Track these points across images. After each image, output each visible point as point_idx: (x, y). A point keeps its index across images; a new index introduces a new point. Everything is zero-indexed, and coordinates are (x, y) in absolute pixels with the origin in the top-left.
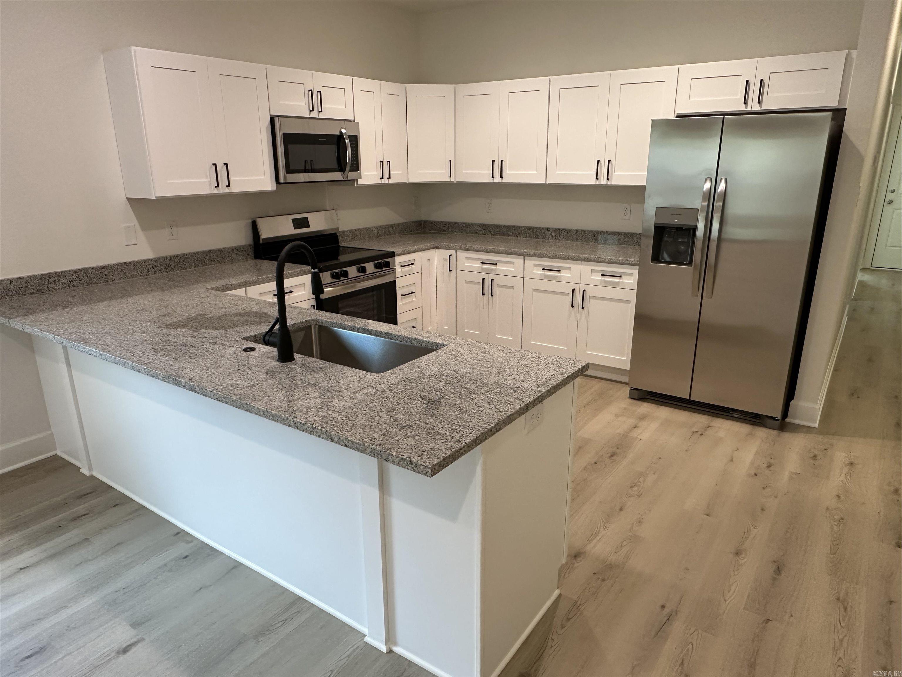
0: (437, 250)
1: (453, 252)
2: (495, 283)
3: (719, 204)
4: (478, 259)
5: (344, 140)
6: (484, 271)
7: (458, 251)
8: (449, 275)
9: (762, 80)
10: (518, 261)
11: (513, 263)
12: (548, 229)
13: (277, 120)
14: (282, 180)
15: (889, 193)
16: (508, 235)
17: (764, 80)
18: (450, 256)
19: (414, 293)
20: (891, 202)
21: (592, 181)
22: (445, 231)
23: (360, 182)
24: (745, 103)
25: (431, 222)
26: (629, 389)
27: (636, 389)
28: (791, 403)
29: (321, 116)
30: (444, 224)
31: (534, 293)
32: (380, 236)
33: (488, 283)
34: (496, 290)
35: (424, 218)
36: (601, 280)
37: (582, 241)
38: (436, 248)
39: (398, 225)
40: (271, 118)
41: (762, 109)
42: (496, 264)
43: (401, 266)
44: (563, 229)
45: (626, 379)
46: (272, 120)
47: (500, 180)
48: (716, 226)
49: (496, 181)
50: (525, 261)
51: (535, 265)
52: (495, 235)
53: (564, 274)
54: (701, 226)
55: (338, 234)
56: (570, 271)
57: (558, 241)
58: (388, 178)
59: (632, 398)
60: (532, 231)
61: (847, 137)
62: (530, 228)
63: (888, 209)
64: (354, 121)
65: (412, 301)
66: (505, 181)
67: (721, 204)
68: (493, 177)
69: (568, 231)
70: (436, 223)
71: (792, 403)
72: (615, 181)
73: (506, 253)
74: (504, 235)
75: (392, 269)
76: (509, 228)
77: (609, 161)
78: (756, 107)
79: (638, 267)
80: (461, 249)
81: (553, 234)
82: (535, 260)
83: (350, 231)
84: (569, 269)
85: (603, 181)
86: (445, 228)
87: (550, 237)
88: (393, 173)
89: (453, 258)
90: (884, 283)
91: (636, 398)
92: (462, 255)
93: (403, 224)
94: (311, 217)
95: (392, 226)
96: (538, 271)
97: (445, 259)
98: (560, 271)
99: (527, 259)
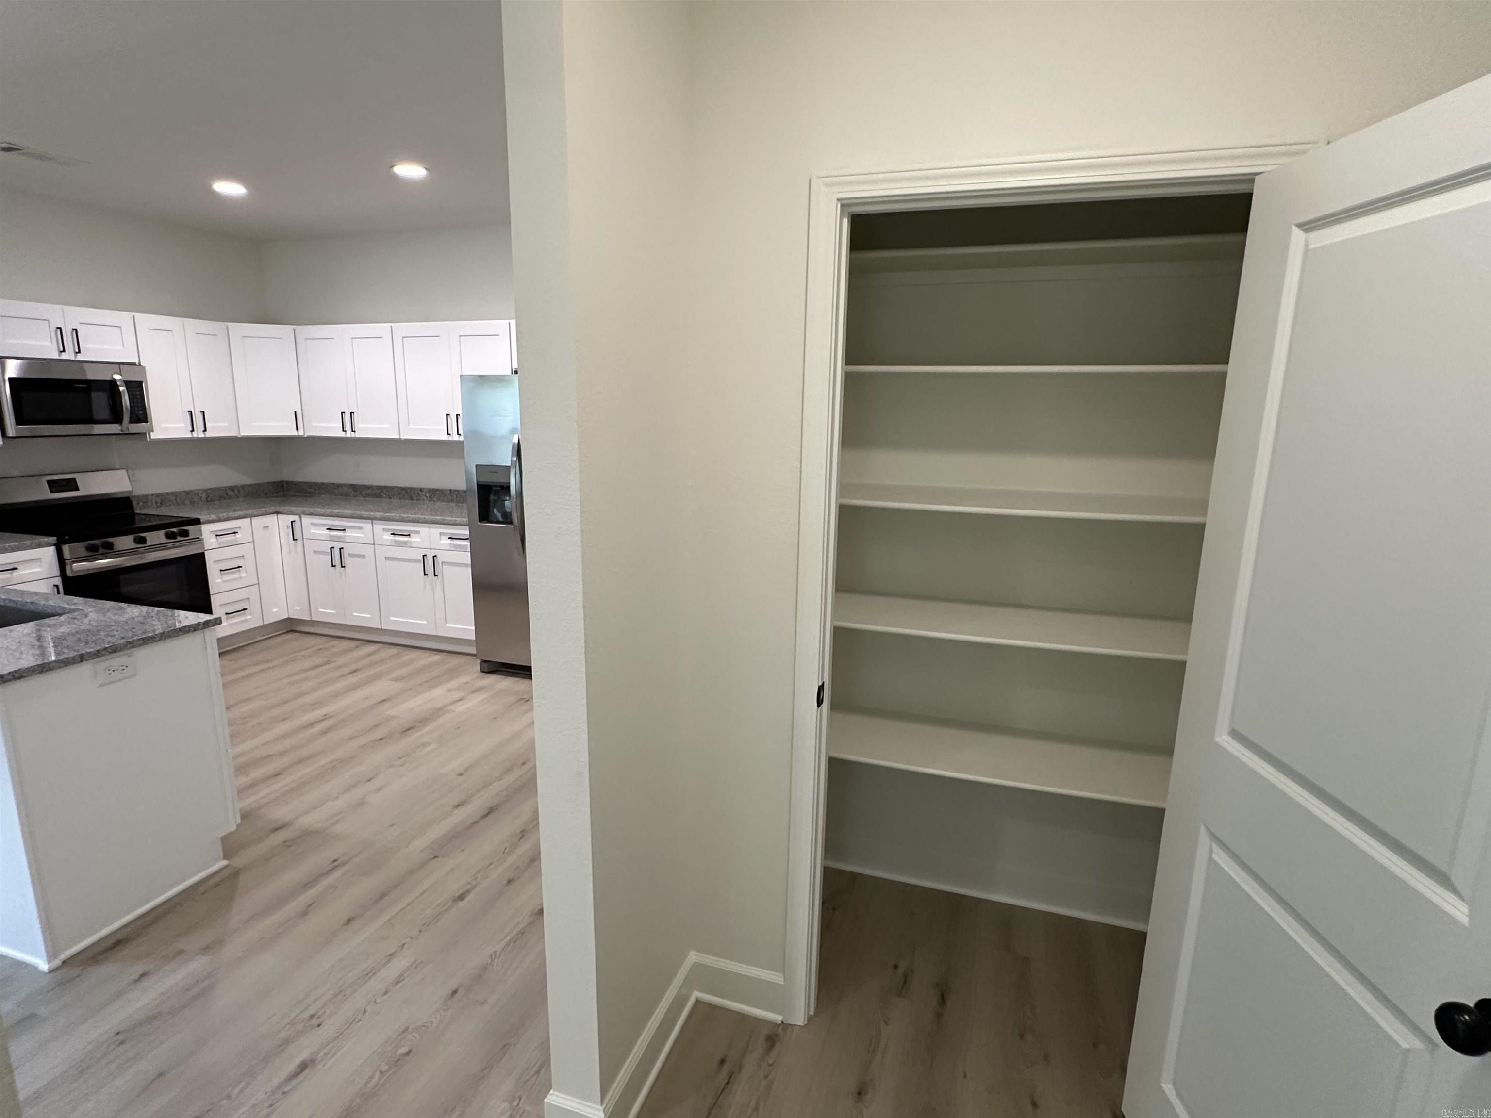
0: (280, 516)
1: (296, 518)
2: (345, 553)
4: (323, 525)
5: (118, 386)
6: (332, 539)
7: (302, 516)
8: (295, 545)
10: (367, 526)
11: (361, 528)
12: (421, 490)
14: (10, 434)
16: (381, 497)
18: (293, 522)
19: (241, 567)
21: (445, 437)
22: (310, 493)
23: (154, 436)
26: (479, 661)
27: (486, 661)
29: (80, 357)
30: (316, 485)
31: (388, 562)
32: (212, 500)
33: (336, 553)
34: (347, 560)
35: (285, 478)
37: (457, 502)
38: (277, 513)
39: (243, 487)
42: (344, 530)
43: (217, 535)
44: (437, 490)
45: (473, 650)
49: (348, 435)
50: (374, 526)
51: (383, 530)
52: (366, 497)
53: (414, 539)
54: (513, 482)
55: (131, 499)
56: (419, 535)
57: (432, 502)
58: (203, 431)
59: (483, 671)
60: (405, 493)
62: (403, 489)
64: (140, 365)
65: (241, 578)
68: (344, 431)
69: (442, 492)
73: (352, 517)
74: (377, 497)
75: (198, 538)
76: (381, 488)
77: (458, 415)
80: (305, 513)
81: (427, 495)
82: (384, 524)
83: (158, 495)
84: (418, 532)
86: (312, 490)
87: (425, 498)
88: (211, 424)
89: (297, 526)
91: (487, 671)
92: (307, 520)
93: (250, 486)
94: (80, 479)
95: (232, 488)
96: (388, 537)
97: (288, 526)
98: (409, 535)
99: (376, 524)
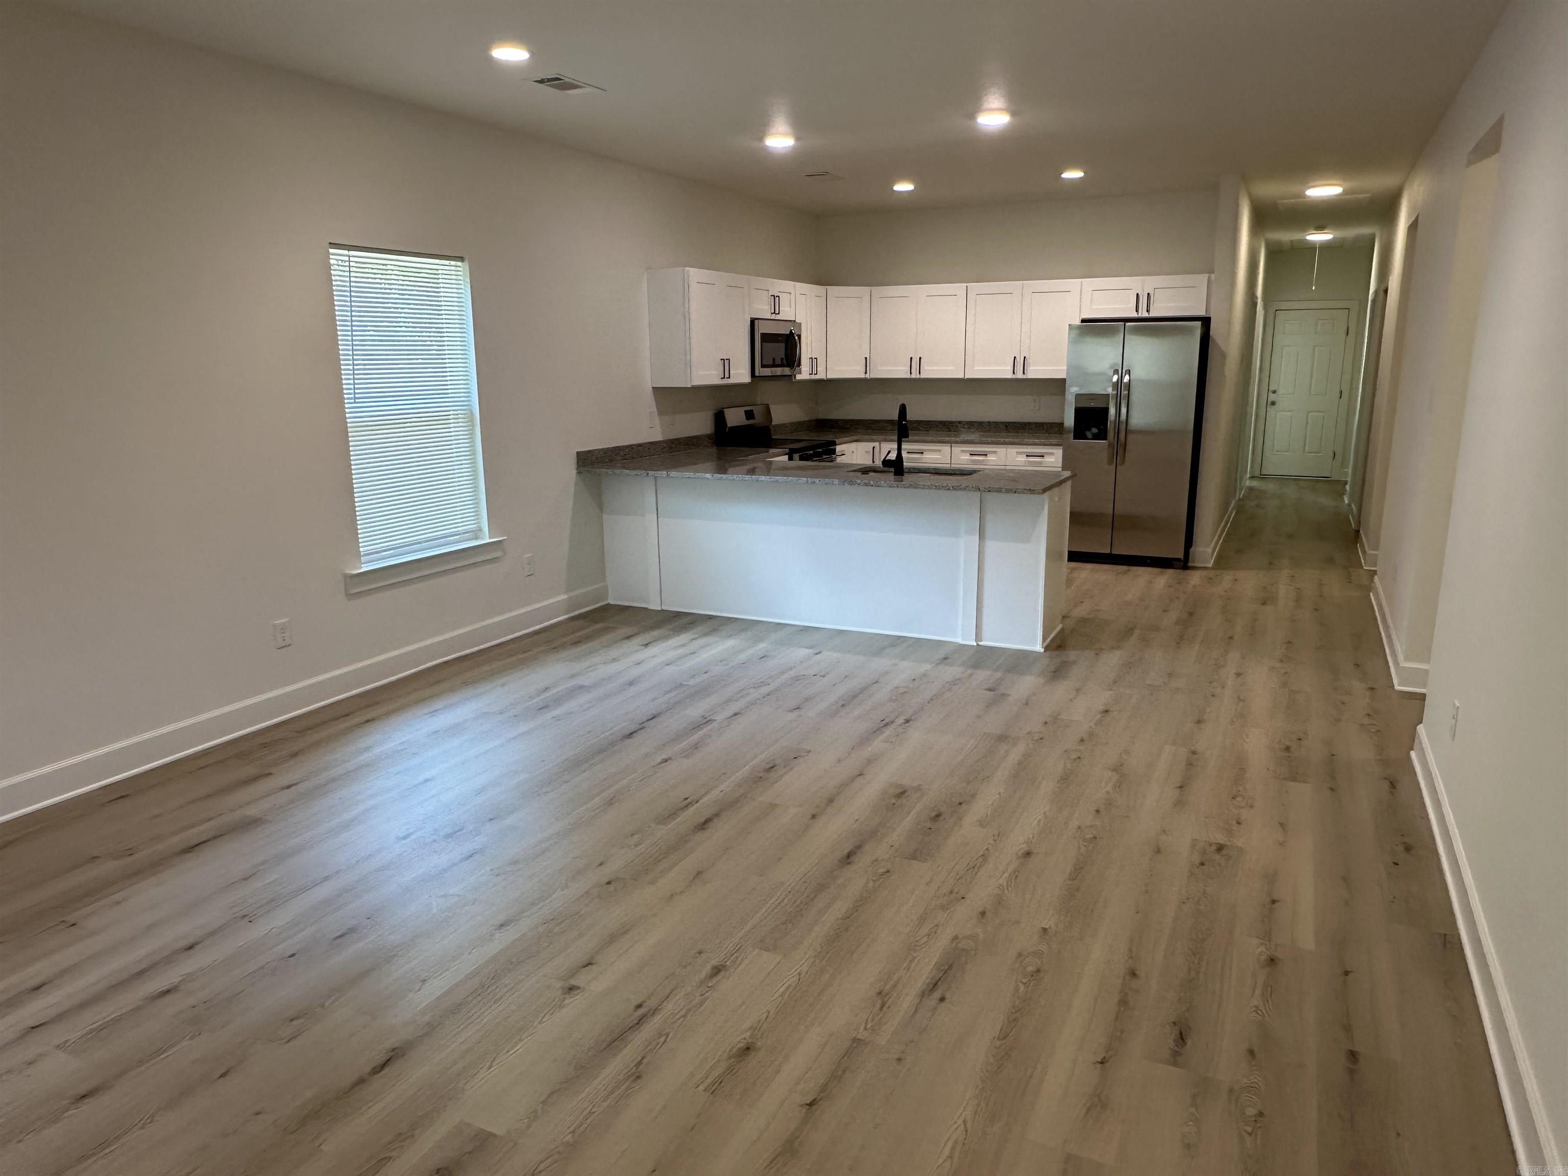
1: (876, 444)
3: (1125, 393)
5: (792, 339)
7: (882, 442)
9: (1148, 294)
10: (946, 449)
11: (940, 451)
13: (756, 322)
14: (757, 374)
15: (1271, 394)
17: (1150, 294)
18: (874, 448)
20: (1273, 403)
21: (1009, 376)
22: (846, 428)
23: (800, 377)
24: (1136, 311)
25: (831, 420)
28: (1190, 550)
29: (778, 317)
32: (792, 432)
35: (821, 417)
36: (1025, 461)
39: (803, 422)
40: (751, 321)
41: (1150, 316)
42: (924, 452)
46: (753, 321)
47: (918, 376)
48: (1124, 410)
49: (913, 376)
50: (952, 449)
51: (963, 451)
53: (991, 458)
55: (770, 427)
56: (995, 454)
58: (815, 374)
60: (943, 425)
61: (1214, 340)
63: (1271, 410)
64: (795, 321)
66: (923, 376)
67: (1127, 392)
68: (911, 373)
70: (836, 421)
71: (1192, 550)
72: (1031, 375)
73: (932, 442)
74: (914, 430)
77: (1025, 357)
78: (1145, 315)
79: (1062, 447)
80: (885, 440)
84: (995, 452)
85: (1019, 375)
88: (818, 368)
89: (877, 450)
90: (1271, 487)
94: (755, 409)
95: (799, 424)
96: (967, 457)
97: (867, 452)
98: (986, 455)
99: (954, 447)
